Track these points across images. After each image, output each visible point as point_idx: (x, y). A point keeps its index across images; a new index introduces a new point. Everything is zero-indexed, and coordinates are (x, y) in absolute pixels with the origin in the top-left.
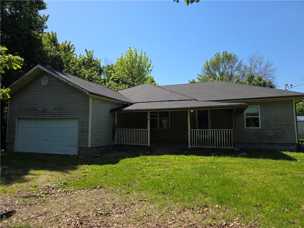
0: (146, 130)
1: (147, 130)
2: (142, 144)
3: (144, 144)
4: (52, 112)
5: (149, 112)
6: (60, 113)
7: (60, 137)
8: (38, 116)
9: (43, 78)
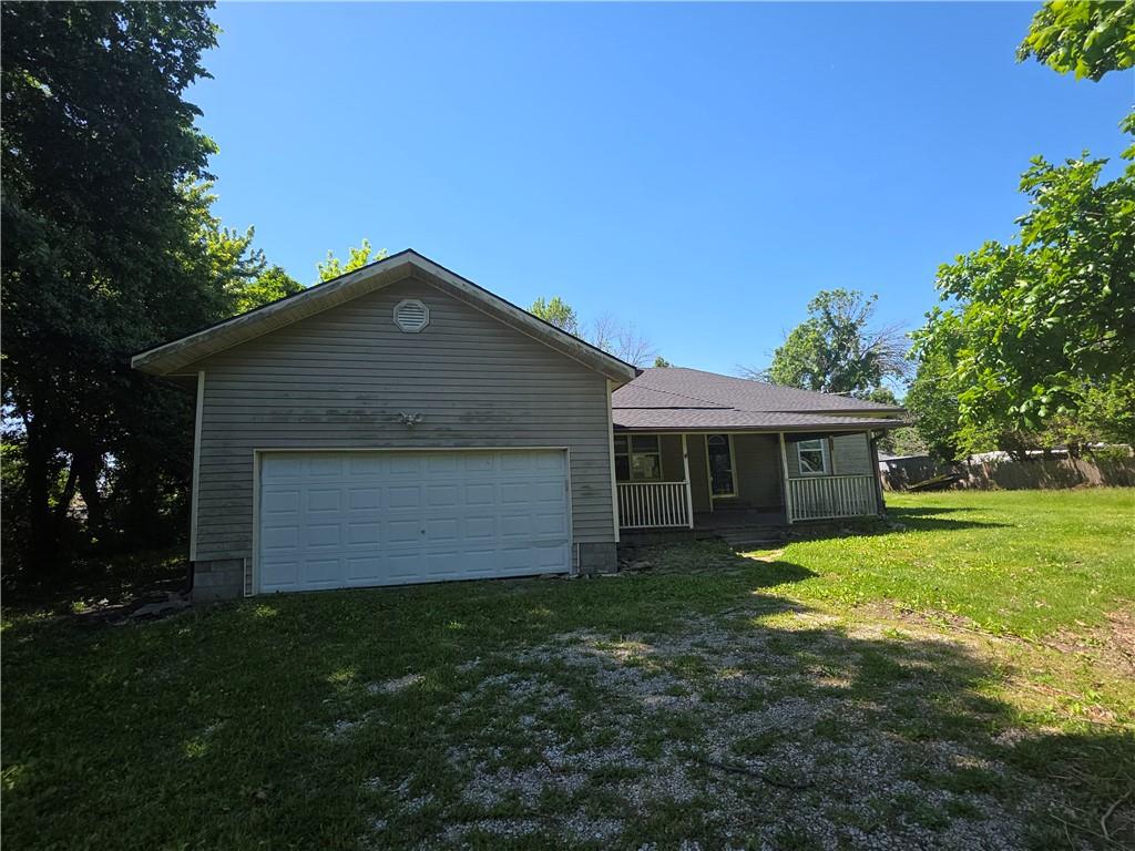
0: (679, 485)
1: (685, 486)
2: (672, 523)
3: (677, 522)
4: (453, 427)
5: (684, 434)
6: (492, 434)
7: (486, 517)
8: (385, 442)
9: (404, 303)
